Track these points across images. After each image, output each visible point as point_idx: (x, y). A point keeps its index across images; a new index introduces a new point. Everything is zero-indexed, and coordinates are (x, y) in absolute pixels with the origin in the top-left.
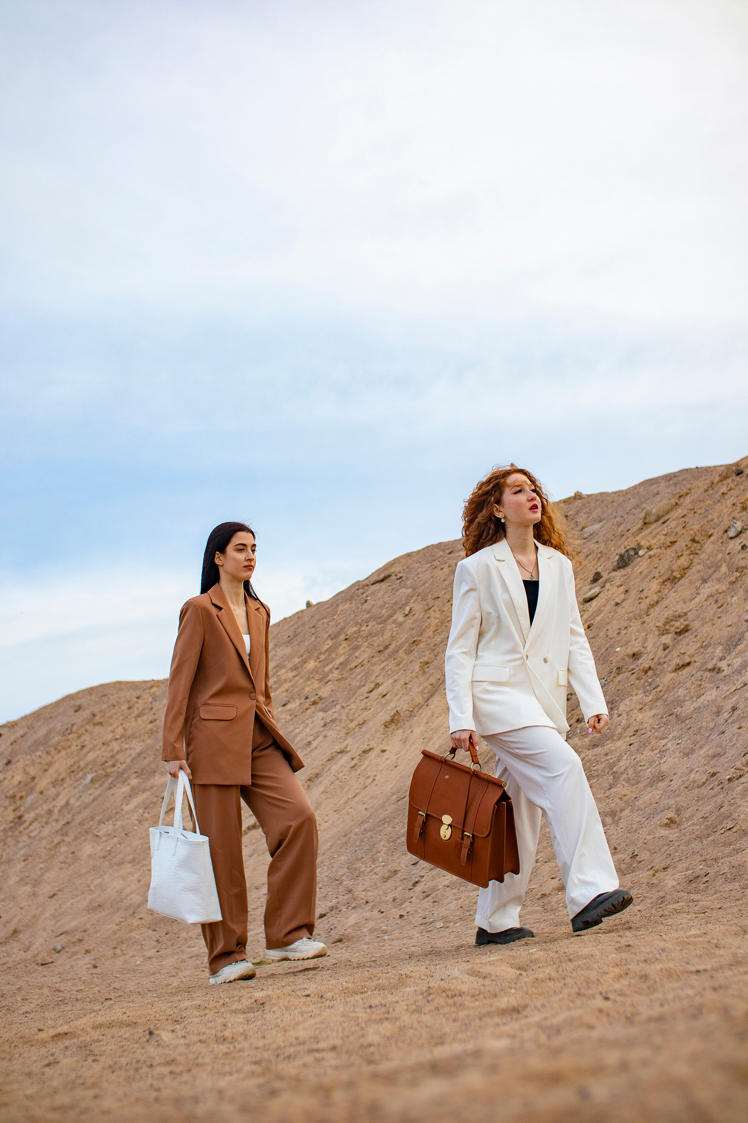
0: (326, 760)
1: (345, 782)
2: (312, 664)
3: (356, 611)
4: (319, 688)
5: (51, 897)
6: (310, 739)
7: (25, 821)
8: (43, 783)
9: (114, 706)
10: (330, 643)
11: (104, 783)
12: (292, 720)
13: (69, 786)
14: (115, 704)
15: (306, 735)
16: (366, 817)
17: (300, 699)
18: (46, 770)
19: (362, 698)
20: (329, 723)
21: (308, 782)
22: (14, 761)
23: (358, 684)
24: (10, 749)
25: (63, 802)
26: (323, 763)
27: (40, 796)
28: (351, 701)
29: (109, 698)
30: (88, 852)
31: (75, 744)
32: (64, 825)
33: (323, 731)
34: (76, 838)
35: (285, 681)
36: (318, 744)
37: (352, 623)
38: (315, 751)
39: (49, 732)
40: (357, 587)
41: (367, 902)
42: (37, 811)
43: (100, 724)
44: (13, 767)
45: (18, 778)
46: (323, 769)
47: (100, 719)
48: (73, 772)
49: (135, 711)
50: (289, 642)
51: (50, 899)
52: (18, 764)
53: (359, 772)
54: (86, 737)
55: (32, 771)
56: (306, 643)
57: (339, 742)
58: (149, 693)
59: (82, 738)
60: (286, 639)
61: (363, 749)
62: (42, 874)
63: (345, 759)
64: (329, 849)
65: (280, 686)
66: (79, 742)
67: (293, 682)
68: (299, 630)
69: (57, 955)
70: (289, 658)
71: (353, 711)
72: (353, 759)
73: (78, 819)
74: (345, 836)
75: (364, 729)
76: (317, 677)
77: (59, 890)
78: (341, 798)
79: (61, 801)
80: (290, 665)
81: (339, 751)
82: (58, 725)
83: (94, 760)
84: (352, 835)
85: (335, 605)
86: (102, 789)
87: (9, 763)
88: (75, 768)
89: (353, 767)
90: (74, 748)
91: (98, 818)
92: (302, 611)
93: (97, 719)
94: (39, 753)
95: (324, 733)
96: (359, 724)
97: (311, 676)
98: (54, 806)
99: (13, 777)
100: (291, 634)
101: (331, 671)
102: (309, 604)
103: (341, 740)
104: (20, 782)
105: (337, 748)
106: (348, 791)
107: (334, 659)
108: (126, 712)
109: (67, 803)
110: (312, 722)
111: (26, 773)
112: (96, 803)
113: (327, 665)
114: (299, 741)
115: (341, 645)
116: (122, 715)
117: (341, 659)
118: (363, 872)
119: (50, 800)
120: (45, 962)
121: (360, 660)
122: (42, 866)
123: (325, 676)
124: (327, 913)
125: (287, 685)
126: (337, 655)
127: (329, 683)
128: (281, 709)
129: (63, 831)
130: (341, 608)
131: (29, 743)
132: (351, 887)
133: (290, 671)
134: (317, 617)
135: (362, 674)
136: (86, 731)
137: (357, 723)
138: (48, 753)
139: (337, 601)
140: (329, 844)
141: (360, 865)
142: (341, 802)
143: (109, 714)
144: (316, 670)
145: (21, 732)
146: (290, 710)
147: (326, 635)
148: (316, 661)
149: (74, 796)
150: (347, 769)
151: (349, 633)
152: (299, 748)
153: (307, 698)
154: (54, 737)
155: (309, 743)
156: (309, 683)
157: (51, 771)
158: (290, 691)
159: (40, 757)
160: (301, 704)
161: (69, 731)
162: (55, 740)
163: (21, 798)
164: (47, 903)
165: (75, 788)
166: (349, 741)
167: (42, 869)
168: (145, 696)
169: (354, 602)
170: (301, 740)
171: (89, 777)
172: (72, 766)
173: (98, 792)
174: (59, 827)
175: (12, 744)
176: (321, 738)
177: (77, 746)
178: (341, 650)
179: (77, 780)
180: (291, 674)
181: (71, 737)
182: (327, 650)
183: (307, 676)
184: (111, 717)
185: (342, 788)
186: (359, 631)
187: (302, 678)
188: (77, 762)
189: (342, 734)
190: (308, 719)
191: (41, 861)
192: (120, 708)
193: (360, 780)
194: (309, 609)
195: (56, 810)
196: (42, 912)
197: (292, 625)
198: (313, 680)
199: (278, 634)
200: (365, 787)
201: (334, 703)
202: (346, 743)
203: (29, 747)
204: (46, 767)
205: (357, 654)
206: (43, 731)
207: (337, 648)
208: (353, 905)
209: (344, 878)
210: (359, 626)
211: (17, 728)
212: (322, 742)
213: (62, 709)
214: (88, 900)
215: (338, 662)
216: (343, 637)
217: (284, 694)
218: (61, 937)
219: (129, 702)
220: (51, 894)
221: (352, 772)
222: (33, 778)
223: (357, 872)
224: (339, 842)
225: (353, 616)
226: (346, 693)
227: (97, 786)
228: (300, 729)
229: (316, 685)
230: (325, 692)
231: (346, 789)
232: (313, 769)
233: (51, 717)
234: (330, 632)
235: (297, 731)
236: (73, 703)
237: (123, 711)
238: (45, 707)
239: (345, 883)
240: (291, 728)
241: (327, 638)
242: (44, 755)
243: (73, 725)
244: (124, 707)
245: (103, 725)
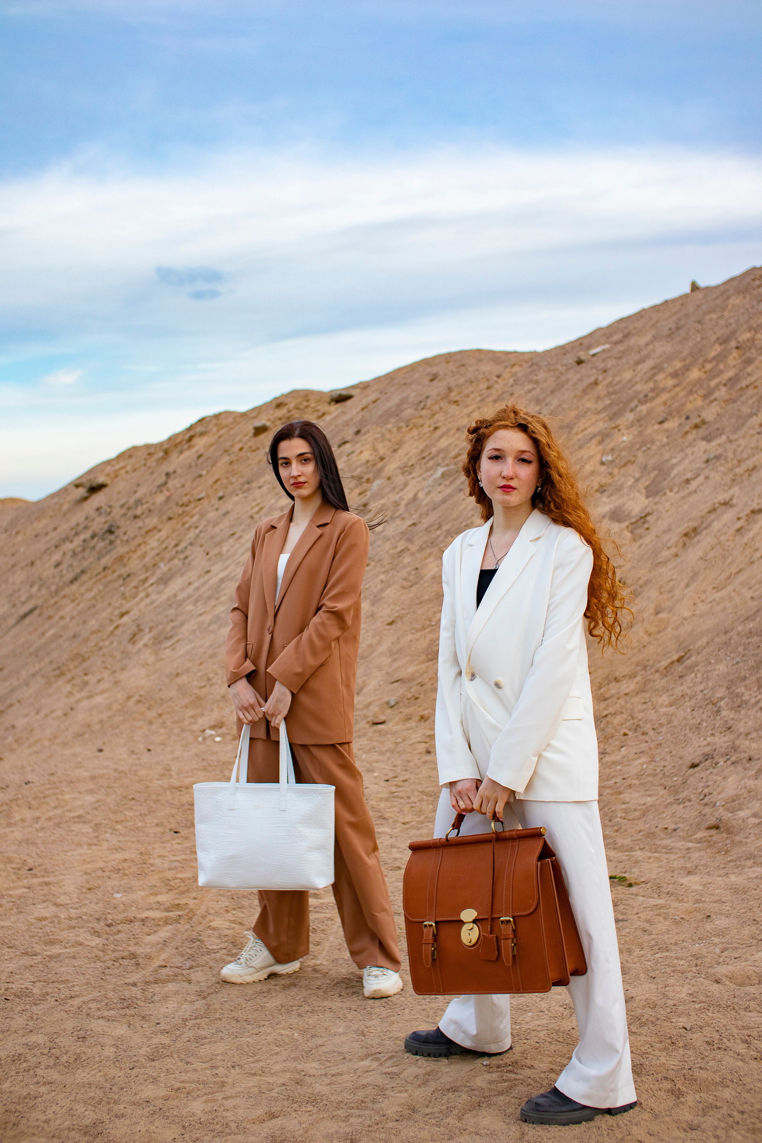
0: (706, 510)
1: (728, 550)
2: (695, 374)
3: (751, 310)
4: (702, 407)
5: (390, 624)
6: (689, 475)
7: (370, 511)
8: (392, 467)
9: (472, 382)
10: (718, 348)
11: (455, 479)
12: (668, 444)
13: (419, 476)
14: (473, 380)
15: (684, 470)
16: (752, 612)
17: (680, 417)
18: (395, 451)
19: (752, 432)
20: (712, 459)
21: (684, 538)
22: (364, 431)
23: (749, 411)
24: (360, 415)
25: (411, 495)
26: (703, 514)
27: (387, 482)
28: (741, 433)
29: (467, 369)
30: (432, 573)
31: (428, 423)
32: (410, 526)
33: (705, 468)
34: (421, 549)
35: (664, 390)
36: (698, 487)
37: (745, 326)
38: (694, 495)
39: (403, 401)
40: (752, 277)
41: (750, 759)
42: (382, 501)
43: (456, 402)
44: (362, 438)
45: (367, 455)
46: (702, 522)
47: (455, 396)
48: (424, 458)
49: (494, 393)
50: (670, 336)
51: (388, 627)
52: (368, 435)
53: (745, 540)
54: (440, 417)
55: (382, 449)
56: (690, 343)
57: (724, 490)
58: (510, 372)
59: (437, 417)
60: (666, 331)
61: (751, 508)
62: (382, 590)
63: (729, 515)
64: (705, 647)
65: (657, 395)
66: (432, 421)
67: (672, 393)
68: (682, 322)
69: (390, 711)
70: (670, 359)
71: (742, 448)
72: (739, 519)
73: (426, 522)
74: (726, 633)
75: (753, 479)
76: (701, 392)
77: (397, 617)
78: (723, 571)
79: (408, 494)
80: (670, 370)
81: (722, 501)
82: (412, 395)
83: (446, 450)
84: (733, 633)
85: (725, 296)
86: (452, 487)
87: (358, 432)
88: (426, 454)
89: (739, 530)
90: (426, 429)
91: (446, 527)
92: (686, 296)
93: (453, 396)
94: (389, 426)
95: (706, 472)
96: (748, 470)
97: (694, 390)
98: (401, 498)
99: (361, 452)
100: (673, 326)
101: (717, 387)
102: (694, 287)
103: (726, 488)
104: (368, 461)
105: (722, 497)
106: (731, 563)
107: (722, 372)
108: (484, 391)
109: (415, 498)
110: (693, 453)
111: (375, 450)
112: (445, 506)
113: (714, 377)
114: (676, 476)
115: (731, 353)
116: (480, 395)
117: (730, 373)
118: (746, 702)
119: (397, 490)
120: (376, 721)
121: (753, 379)
122: (382, 577)
123: (711, 392)
124: (700, 762)
125: (665, 396)
126: (725, 366)
127: (715, 403)
128: (657, 427)
129: (408, 536)
130: (732, 301)
131: (380, 412)
132: (731, 723)
133: (669, 378)
134: (704, 307)
135: (754, 399)
136: (441, 409)
137: (745, 468)
138: (399, 429)
139: (728, 290)
140: (705, 640)
141: (743, 689)
142: (723, 577)
143: (466, 392)
144: (699, 382)
145: (373, 397)
146: (667, 431)
147: (713, 338)
148: (700, 370)
149: (422, 489)
150: (731, 531)
151: (741, 339)
152: (676, 485)
153: (688, 418)
154: (406, 409)
155: (688, 481)
156: (691, 398)
157: (401, 452)
158: (668, 404)
159: (390, 431)
160: (680, 425)
161: (421, 404)
162: (408, 413)
163: (368, 481)
164: (385, 632)
165: (424, 479)
166: (735, 490)
167: (382, 581)
168: (506, 375)
169: (748, 297)
170: (678, 475)
171: (440, 471)
172: (423, 451)
173: (448, 491)
174: (404, 527)
175: (363, 409)
176: (701, 478)
177: (430, 426)
178: (731, 361)
179: (427, 470)
180: (671, 382)
181: (424, 412)
182: (714, 358)
183: (689, 388)
184: (468, 396)
185: (724, 558)
186: (753, 339)
187: (683, 390)
188: (427, 447)
189: (728, 479)
190: (687, 447)
191: (383, 570)
192: (478, 385)
193: (747, 552)
194: (694, 294)
195: (403, 503)
196: (379, 643)
197: (674, 314)
198: (695, 395)
199: (657, 322)
200: (752, 563)
201: (719, 431)
202: (731, 492)
203: (381, 417)
204: (396, 447)
205: (749, 369)
206: (396, 399)
207: (726, 357)
208: (733, 759)
209: (722, 703)
210: (753, 332)
211: (369, 391)
212: (702, 484)
213: (417, 375)
214: (427, 641)
215: (726, 376)
216: (733, 343)
217: (662, 408)
218: (396, 684)
219: (488, 380)
220: (390, 620)
221: (737, 537)
222: (382, 459)
223: (739, 700)
224: (718, 640)
225: (746, 317)
226: (733, 420)
227: (447, 482)
228: (678, 459)
229: (699, 403)
230: (710, 414)
231: (729, 560)
232: (690, 520)
233: (405, 384)
234: (719, 334)
235: (674, 461)
236: (429, 370)
237: (481, 390)
238: (400, 370)
239: (724, 713)
240: (667, 456)
241: (715, 342)
242: (395, 430)
243: (427, 397)
244: (483, 386)
245: (458, 405)
